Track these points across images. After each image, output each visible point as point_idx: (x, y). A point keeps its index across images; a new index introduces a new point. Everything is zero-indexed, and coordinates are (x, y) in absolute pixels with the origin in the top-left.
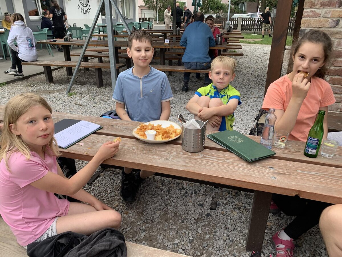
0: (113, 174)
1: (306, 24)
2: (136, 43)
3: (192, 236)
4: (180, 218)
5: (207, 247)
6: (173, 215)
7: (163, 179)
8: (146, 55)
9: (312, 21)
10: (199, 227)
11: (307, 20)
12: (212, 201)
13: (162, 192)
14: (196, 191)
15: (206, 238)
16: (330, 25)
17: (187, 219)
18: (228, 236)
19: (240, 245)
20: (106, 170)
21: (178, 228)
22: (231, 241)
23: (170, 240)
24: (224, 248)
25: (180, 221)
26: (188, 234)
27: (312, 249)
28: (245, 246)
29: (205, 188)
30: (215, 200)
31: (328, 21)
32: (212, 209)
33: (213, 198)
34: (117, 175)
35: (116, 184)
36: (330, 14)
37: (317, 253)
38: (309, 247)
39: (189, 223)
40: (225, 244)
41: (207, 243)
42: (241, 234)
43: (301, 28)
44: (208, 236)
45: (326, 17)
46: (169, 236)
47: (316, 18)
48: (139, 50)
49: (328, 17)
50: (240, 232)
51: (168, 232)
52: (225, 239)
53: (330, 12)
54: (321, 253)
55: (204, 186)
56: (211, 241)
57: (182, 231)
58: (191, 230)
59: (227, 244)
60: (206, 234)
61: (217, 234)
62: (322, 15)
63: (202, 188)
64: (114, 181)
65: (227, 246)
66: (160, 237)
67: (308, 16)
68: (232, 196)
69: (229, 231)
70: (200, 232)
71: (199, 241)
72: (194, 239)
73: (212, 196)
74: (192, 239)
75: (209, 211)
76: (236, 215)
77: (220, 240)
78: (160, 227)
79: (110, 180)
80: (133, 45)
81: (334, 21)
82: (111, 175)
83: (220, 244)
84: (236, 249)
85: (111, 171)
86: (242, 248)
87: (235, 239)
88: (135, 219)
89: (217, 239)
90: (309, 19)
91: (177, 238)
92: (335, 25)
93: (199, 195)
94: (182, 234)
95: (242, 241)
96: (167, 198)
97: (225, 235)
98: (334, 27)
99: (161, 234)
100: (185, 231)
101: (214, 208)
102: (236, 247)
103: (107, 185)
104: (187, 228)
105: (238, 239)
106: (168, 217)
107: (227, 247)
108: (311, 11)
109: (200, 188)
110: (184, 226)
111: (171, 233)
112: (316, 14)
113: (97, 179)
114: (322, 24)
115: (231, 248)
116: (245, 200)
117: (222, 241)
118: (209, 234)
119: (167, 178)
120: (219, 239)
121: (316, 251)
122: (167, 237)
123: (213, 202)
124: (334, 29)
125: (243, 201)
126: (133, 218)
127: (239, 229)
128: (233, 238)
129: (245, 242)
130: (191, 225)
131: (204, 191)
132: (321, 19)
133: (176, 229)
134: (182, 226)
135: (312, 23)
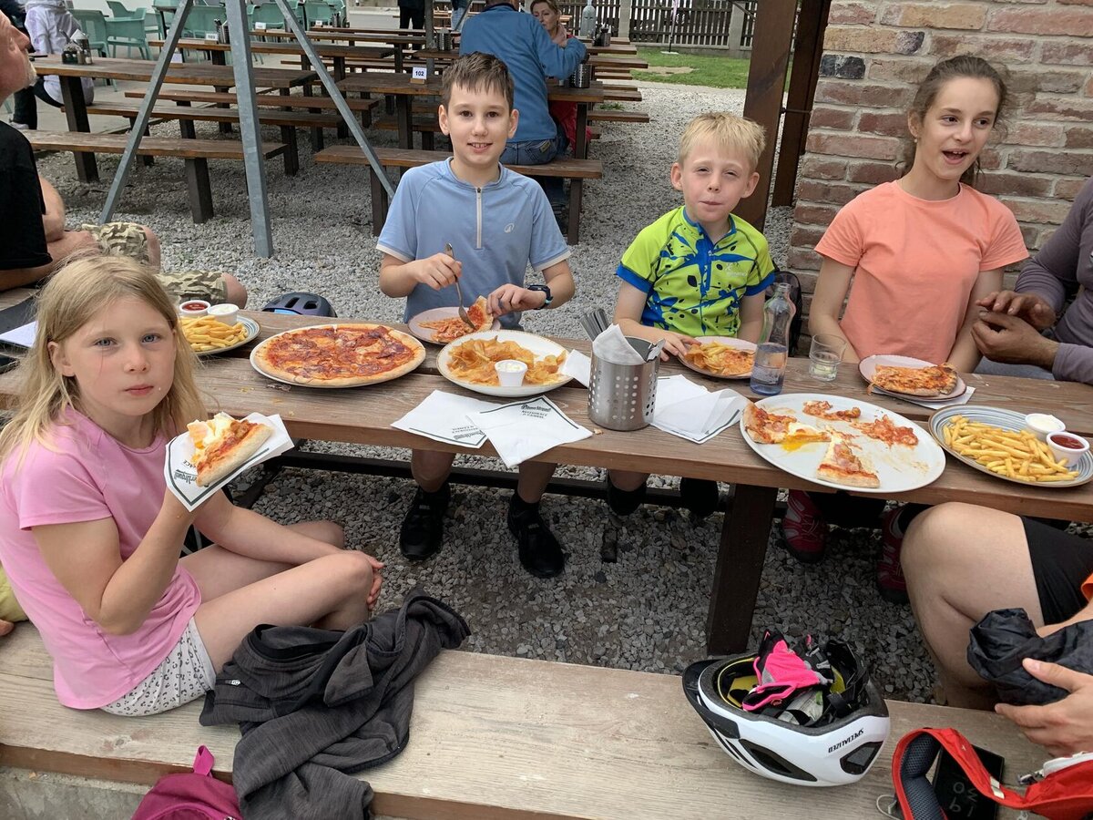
0: (306, 483)
1: (836, 43)
2: (460, 95)
3: (562, 632)
4: (521, 589)
5: (604, 657)
6: (501, 583)
7: (461, 490)
8: (486, 128)
9: (854, 34)
10: (578, 608)
11: (841, 30)
12: (603, 538)
13: (462, 526)
14: (558, 518)
15: (600, 635)
16: (900, 48)
17: (541, 590)
18: (657, 623)
19: (690, 642)
20: (281, 473)
21: (521, 616)
22: (666, 636)
23: (506, 646)
24: (651, 655)
25: (524, 597)
26: (552, 628)
27: (866, 637)
28: (704, 644)
29: (583, 507)
30: (612, 536)
31: (893, 36)
32: (606, 560)
33: (606, 532)
34: (317, 487)
35: (320, 512)
36: (900, 16)
37: (878, 645)
38: (859, 633)
39: (551, 598)
40: (653, 643)
41: (604, 645)
42: (692, 617)
43: (825, 53)
44: (604, 628)
45: (890, 25)
46: (499, 639)
47: (863, 27)
48: (467, 113)
49: (894, 23)
50: (687, 612)
51: (495, 627)
52: (651, 632)
53: (900, 9)
54: (888, 644)
55: (577, 500)
56: (615, 641)
57: (533, 623)
58: (557, 618)
59: (658, 643)
60: (599, 624)
61: (629, 621)
62: (878, 19)
63: (574, 507)
64: (313, 505)
65: (656, 650)
66: (477, 642)
67: (842, 19)
68: (656, 523)
69: (659, 611)
70: (582, 619)
71: (583, 643)
72: (570, 638)
73: (601, 526)
74: (564, 638)
75: (599, 566)
76: (672, 570)
77: (638, 636)
78: (469, 616)
79: (298, 502)
80: (452, 98)
81: (909, 35)
82: (300, 489)
83: (639, 645)
84: (680, 654)
85: (298, 476)
86: (696, 649)
87: (677, 629)
88: (396, 601)
89: (630, 632)
90: (846, 27)
91: (522, 641)
92: (911, 47)
93: (566, 526)
94: (535, 629)
95: (695, 633)
96: (475, 538)
97: (649, 622)
98: (910, 53)
99: (476, 633)
100: (542, 621)
101: (612, 555)
102: (682, 649)
103: (293, 515)
104: (545, 612)
105: (685, 629)
106: (490, 590)
107: (658, 653)
108: (850, 5)
109: (567, 506)
110: (536, 608)
111: (504, 631)
112: (863, 14)
113: (260, 502)
114: (879, 42)
115: (668, 652)
116: (691, 530)
117: (643, 637)
118: (606, 622)
119: (470, 487)
120: (636, 632)
121: (875, 641)
122: (496, 640)
123: (607, 540)
124: (909, 58)
125: (687, 534)
126: (390, 601)
127: (684, 606)
128: (672, 628)
129: (703, 634)
130: (555, 606)
131: (580, 514)
132: (878, 28)
133: (517, 619)
134: (530, 609)
135: (853, 39)
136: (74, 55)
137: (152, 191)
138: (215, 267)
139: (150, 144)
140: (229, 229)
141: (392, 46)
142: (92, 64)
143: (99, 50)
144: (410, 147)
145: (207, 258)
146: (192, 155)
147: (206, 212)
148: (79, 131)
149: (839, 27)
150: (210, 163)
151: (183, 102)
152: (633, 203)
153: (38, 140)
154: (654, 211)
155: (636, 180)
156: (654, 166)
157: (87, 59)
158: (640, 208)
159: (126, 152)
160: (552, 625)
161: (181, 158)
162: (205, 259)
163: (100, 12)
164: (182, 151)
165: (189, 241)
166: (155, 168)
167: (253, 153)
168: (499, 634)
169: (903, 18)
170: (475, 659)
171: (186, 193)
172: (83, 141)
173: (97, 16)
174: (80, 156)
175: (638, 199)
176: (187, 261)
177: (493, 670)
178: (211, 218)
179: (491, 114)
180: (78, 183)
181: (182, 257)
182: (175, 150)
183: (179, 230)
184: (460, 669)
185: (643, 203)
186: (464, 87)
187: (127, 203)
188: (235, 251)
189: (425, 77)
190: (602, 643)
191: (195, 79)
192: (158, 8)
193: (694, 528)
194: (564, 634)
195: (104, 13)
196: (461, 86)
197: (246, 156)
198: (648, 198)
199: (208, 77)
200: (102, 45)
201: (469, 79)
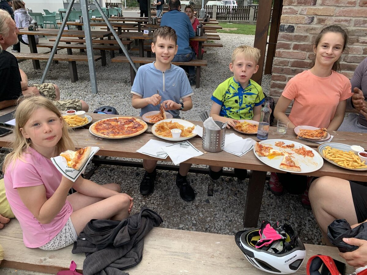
0: (108, 170)
1: (285, 21)
2: (160, 40)
4: (181, 205)
5: (209, 229)
6: (174, 203)
7: (160, 172)
8: (169, 52)
9: (290, 17)
10: (200, 212)
11: (286, 16)
12: (208, 187)
13: (161, 184)
14: (193, 181)
15: (207, 221)
16: (306, 22)
17: (187, 206)
18: (227, 217)
19: (238, 223)
20: (100, 167)
21: (181, 215)
22: (230, 221)
23: (175, 225)
24: (225, 228)
25: (181, 208)
26: (191, 219)
27: (298, 221)
28: (242, 224)
29: (201, 177)
30: (211, 187)
31: (304, 18)
32: (209, 195)
33: (209, 185)
34: (112, 171)
35: (113, 180)
36: (306, 11)
37: (302, 224)
38: (295, 220)
39: (191, 208)
40: (225, 224)
41: (209, 225)
42: (238, 214)
43: (281, 24)
44: (209, 219)
45: (303, 14)
46: (173, 222)
47: (294, 15)
48: (162, 46)
49: (304, 14)
50: (237, 213)
51: (172, 218)
52: (225, 220)
53: (306, 9)
54: (306, 224)
55: (199, 175)
56: (212, 223)
57: (185, 217)
58: (193, 215)
59: (227, 224)
60: (207, 217)
61: (217, 216)
62: (298, 13)
63: (198, 177)
64: (111, 177)
65: (227, 226)
66: (166, 224)
67: (287, 13)
68: (226, 183)
69: (227, 213)
70: (201, 216)
71: (202, 224)
72: (197, 222)
73: (208, 184)
74: (195, 222)
75: (207, 197)
76: (232, 198)
77: (220, 221)
78: (163, 215)
79: (106, 176)
80: (157, 41)
81: (309, 18)
82: (106, 172)
83: (221, 224)
84: (235, 227)
85: (106, 167)
86: (240, 226)
87: (234, 219)
88: (138, 210)
89: (217, 220)
90: (288, 15)
91: (181, 223)
92: (310, 21)
93: (196, 184)
94: (185, 219)
95: (240, 220)
96: (165, 188)
97: (224, 216)
98: (310, 23)
99: (165, 221)
100: (188, 216)
101: (211, 194)
102: (235, 226)
103: (104, 181)
104: (189, 213)
105: (236, 219)
106: (170, 206)
107: (227, 227)
108: (289, 8)
109: (196, 177)
110: (186, 212)
111: (175, 220)
112: (293, 11)
113: (93, 176)
114: (299, 20)
115: (230, 227)
116: (238, 185)
117: (222, 222)
118: (209, 217)
119: (163, 170)
120: (219, 220)
121: (301, 222)
122: (172, 223)
123: (210, 188)
124: (310, 25)
125: (237, 186)
126: (136, 210)
127: (236, 211)
128: (232, 218)
129: (242, 220)
130: (192, 211)
131: (200, 179)
132: (298, 15)
133: (179, 216)
134: (184, 212)
135: (290, 19)
136: (32, 28)
137: (58, 72)
138: (79, 97)
139: (57, 57)
140: (83, 85)
141: (137, 23)
142: (38, 31)
143: (41, 26)
144: (143, 56)
145: (76, 94)
146: (71, 60)
147: (76, 79)
148: (34, 53)
149: (286, 15)
150: (77, 63)
151: (68, 43)
152: (218, 74)
153: (20, 56)
154: (225, 76)
155: (219, 66)
156: (225, 61)
157: (37, 29)
158: (220, 75)
159: (49, 60)
160: (191, 218)
161: (67, 61)
162: (75, 95)
163: (41, 13)
164: (67, 59)
165: (70, 88)
166: (59, 64)
167: (91, 59)
168: (173, 221)
169: (307, 12)
170: (164, 230)
171: (69, 72)
172: (35, 56)
173: (40, 15)
174: (34, 61)
175: (219, 73)
176: (69, 95)
177: (171, 234)
178: (77, 81)
179: (170, 47)
180: (33, 70)
181: (67, 94)
182: (65, 59)
183: (67, 85)
184: (159, 234)
185: (221, 74)
186: (162, 37)
187: (50, 76)
188: (85, 92)
189: (148, 33)
190: (208, 224)
191: (72, 35)
192: (60, 12)
193: (239, 184)
194: (195, 221)
195: (42, 14)
196: (161, 37)
197: (89, 61)
198: (223, 72)
199: (76, 35)
200: (42, 24)
201: (163, 35)
